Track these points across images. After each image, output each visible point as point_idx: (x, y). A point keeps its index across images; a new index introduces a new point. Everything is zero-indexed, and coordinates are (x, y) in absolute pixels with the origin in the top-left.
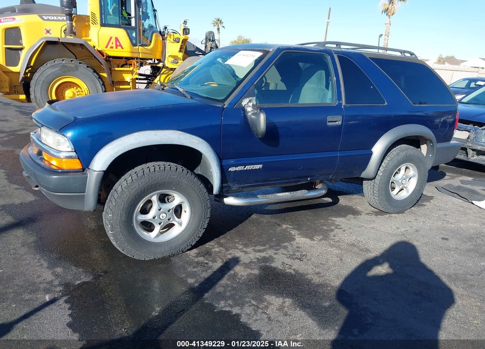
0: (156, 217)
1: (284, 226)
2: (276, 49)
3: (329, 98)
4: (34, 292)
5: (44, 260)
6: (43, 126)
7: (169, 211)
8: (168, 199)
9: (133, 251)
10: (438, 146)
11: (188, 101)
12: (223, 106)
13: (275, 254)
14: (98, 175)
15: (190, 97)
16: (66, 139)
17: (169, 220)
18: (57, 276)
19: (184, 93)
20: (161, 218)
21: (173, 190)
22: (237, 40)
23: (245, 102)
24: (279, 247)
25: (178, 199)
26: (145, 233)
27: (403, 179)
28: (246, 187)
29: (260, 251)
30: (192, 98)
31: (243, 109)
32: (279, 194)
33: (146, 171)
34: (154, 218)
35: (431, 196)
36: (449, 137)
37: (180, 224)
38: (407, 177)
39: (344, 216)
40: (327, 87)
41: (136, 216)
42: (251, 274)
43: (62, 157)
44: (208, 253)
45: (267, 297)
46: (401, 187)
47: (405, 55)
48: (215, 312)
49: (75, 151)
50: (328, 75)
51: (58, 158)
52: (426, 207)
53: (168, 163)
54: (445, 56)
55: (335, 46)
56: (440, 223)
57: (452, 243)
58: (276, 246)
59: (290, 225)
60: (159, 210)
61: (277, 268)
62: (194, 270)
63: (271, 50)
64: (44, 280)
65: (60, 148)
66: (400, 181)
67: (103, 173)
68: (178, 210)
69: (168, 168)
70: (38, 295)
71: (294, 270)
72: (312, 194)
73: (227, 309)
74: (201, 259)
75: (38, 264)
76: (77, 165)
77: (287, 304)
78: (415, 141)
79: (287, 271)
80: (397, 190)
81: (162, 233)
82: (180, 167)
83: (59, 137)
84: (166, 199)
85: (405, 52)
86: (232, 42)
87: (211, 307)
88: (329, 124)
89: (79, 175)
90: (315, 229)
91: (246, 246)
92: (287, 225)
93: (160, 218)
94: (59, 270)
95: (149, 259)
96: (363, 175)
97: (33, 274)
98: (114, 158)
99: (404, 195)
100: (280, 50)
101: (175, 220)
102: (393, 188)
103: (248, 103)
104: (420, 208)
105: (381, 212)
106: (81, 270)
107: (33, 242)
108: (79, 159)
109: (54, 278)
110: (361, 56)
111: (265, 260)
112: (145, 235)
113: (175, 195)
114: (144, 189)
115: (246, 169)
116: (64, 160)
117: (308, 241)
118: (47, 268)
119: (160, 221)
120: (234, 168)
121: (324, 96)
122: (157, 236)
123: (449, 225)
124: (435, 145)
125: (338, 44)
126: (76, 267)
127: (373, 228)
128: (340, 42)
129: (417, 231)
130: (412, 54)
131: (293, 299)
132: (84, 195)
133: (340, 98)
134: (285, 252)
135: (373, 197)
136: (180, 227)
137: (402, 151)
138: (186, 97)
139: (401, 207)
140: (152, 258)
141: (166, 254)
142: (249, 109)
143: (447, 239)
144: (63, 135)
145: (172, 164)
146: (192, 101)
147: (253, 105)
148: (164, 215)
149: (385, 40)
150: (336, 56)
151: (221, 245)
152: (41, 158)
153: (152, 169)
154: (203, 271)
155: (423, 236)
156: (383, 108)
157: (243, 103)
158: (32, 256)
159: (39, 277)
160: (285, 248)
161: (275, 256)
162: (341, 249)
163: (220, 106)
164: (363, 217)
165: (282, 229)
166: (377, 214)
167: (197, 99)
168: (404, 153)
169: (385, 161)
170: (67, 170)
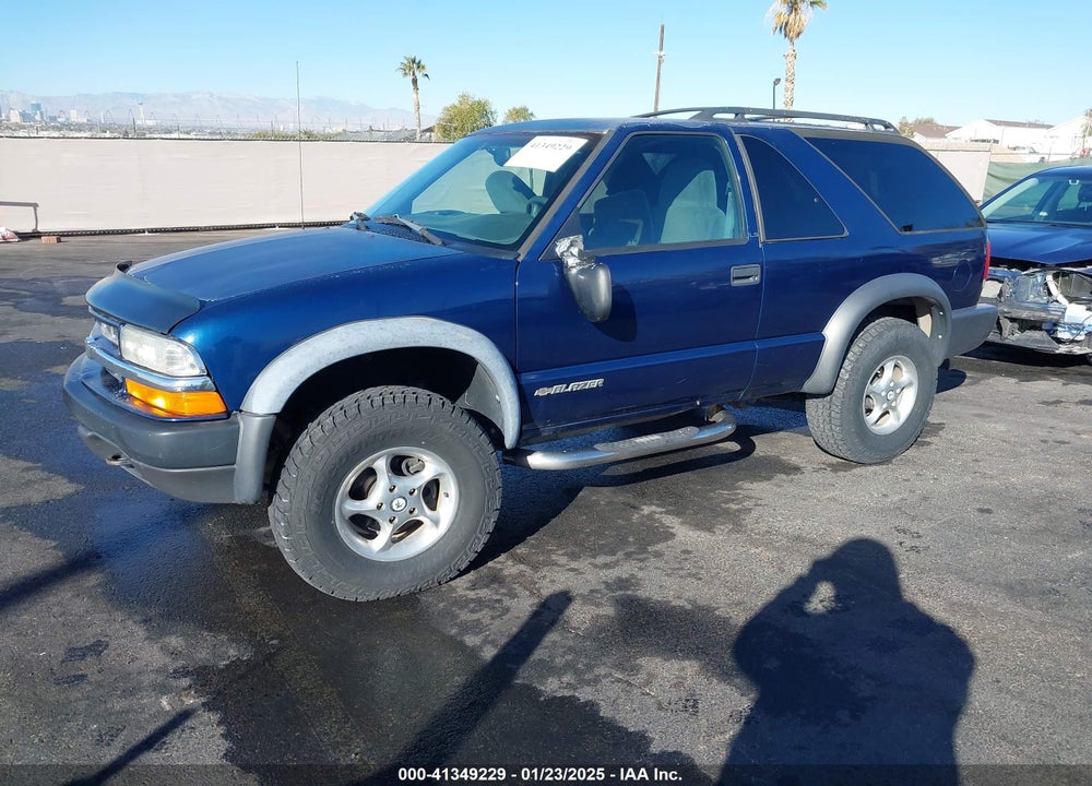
0: (384, 507)
1: (646, 510)
2: (614, 129)
3: (728, 228)
4: (132, 693)
5: (135, 623)
6: (124, 325)
7: (411, 493)
8: (408, 467)
9: (331, 579)
10: (953, 316)
11: (437, 250)
12: (516, 259)
13: (641, 569)
14: (263, 424)
15: (440, 243)
16: (186, 348)
17: (411, 512)
18: (174, 654)
19: (426, 234)
20: (395, 507)
21: (421, 446)
22: (457, 103)
23: (561, 247)
24: (645, 556)
25: (431, 467)
26: (360, 541)
27: (889, 389)
28: (570, 428)
29: (606, 566)
30: (444, 244)
31: (560, 263)
32: (639, 440)
33: (366, 404)
34: (379, 507)
35: (939, 424)
36: (972, 297)
37: (436, 523)
38: (896, 386)
39: (768, 479)
40: (722, 204)
41: (342, 502)
42: (598, 615)
43: (179, 389)
44: (496, 579)
45: (643, 661)
46: (885, 406)
47: (875, 130)
48: (542, 702)
49: (208, 375)
50: (723, 179)
51: (172, 391)
52: (933, 447)
53: (412, 389)
54: (914, 119)
55: (732, 116)
56: (968, 479)
57: (1001, 518)
58: (638, 554)
59: (658, 506)
60: (391, 490)
61: (650, 599)
62: (475, 616)
63: (605, 133)
64: (146, 665)
65: (174, 370)
66: (883, 394)
67: (273, 418)
68: (431, 492)
69: (410, 398)
70: (142, 698)
71: (689, 601)
72: (706, 434)
73: (567, 693)
74: (484, 593)
75: (125, 632)
76: (213, 404)
77: (689, 671)
78: (907, 309)
79: (673, 603)
80: (877, 412)
81: (394, 541)
82: (436, 397)
83: (170, 345)
84: (403, 466)
85: (873, 121)
86: (448, 110)
87: (531, 693)
88: (736, 283)
89: (220, 426)
90: (712, 511)
91: (573, 556)
92: (652, 504)
93: (391, 508)
94: (175, 641)
95: (365, 600)
96: (808, 387)
97: (119, 655)
98: (297, 385)
99: (891, 424)
100: (623, 131)
101: (424, 513)
102: (869, 411)
103: (569, 248)
104: (923, 449)
105: (848, 464)
106: (224, 637)
107: (99, 585)
108: (217, 391)
109: (168, 660)
110: (787, 136)
111: (622, 583)
112: (359, 544)
113: (425, 458)
114: (360, 445)
115: (569, 389)
116: (184, 395)
117: (704, 536)
118: (146, 639)
119: (393, 514)
120: (546, 389)
121: (718, 225)
122: (386, 548)
123: (988, 481)
124: (948, 315)
125: (739, 112)
126: (211, 631)
127: (834, 499)
128: (743, 108)
129: (925, 499)
130: (887, 126)
131: (700, 660)
132: (234, 470)
133: (753, 228)
134: (660, 564)
135: (828, 426)
136: (434, 529)
137: (889, 328)
138: (429, 242)
139: (886, 450)
140: (372, 597)
141: (404, 590)
142: (571, 261)
143: (989, 511)
144: (180, 341)
145: (420, 390)
146: (446, 251)
147: (580, 251)
148: (402, 501)
149: (787, 90)
150: (738, 138)
151: (520, 560)
152: (123, 394)
153: (378, 401)
154: (493, 618)
155: (940, 508)
156: (843, 242)
157: (557, 250)
158: (105, 616)
159: (133, 661)
160: (658, 555)
161: (641, 575)
162: (777, 549)
163: (511, 258)
164: (809, 477)
165: (643, 516)
166: (835, 468)
167: (456, 245)
168: (893, 333)
169: (855, 349)
170: (191, 417)
